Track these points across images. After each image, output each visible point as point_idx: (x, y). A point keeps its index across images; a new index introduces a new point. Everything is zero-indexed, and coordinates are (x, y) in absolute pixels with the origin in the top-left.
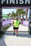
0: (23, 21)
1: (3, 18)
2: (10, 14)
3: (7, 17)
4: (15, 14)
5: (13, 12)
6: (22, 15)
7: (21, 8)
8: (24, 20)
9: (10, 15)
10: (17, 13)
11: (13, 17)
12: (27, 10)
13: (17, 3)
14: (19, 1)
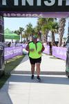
0: (54, 47)
1: (6, 40)
2: (22, 29)
3: (15, 38)
4: (33, 31)
5: (30, 26)
6: (50, 33)
7: (47, 17)
8: (56, 44)
9: (23, 33)
10: (39, 29)
11: (30, 38)
12: (64, 21)
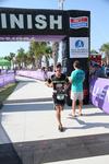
2: (12, 55)
3: (5, 64)
5: (21, 51)
9: (14, 59)
11: (23, 64)
12: (57, 45)
13: (30, 26)
14: (34, 22)
